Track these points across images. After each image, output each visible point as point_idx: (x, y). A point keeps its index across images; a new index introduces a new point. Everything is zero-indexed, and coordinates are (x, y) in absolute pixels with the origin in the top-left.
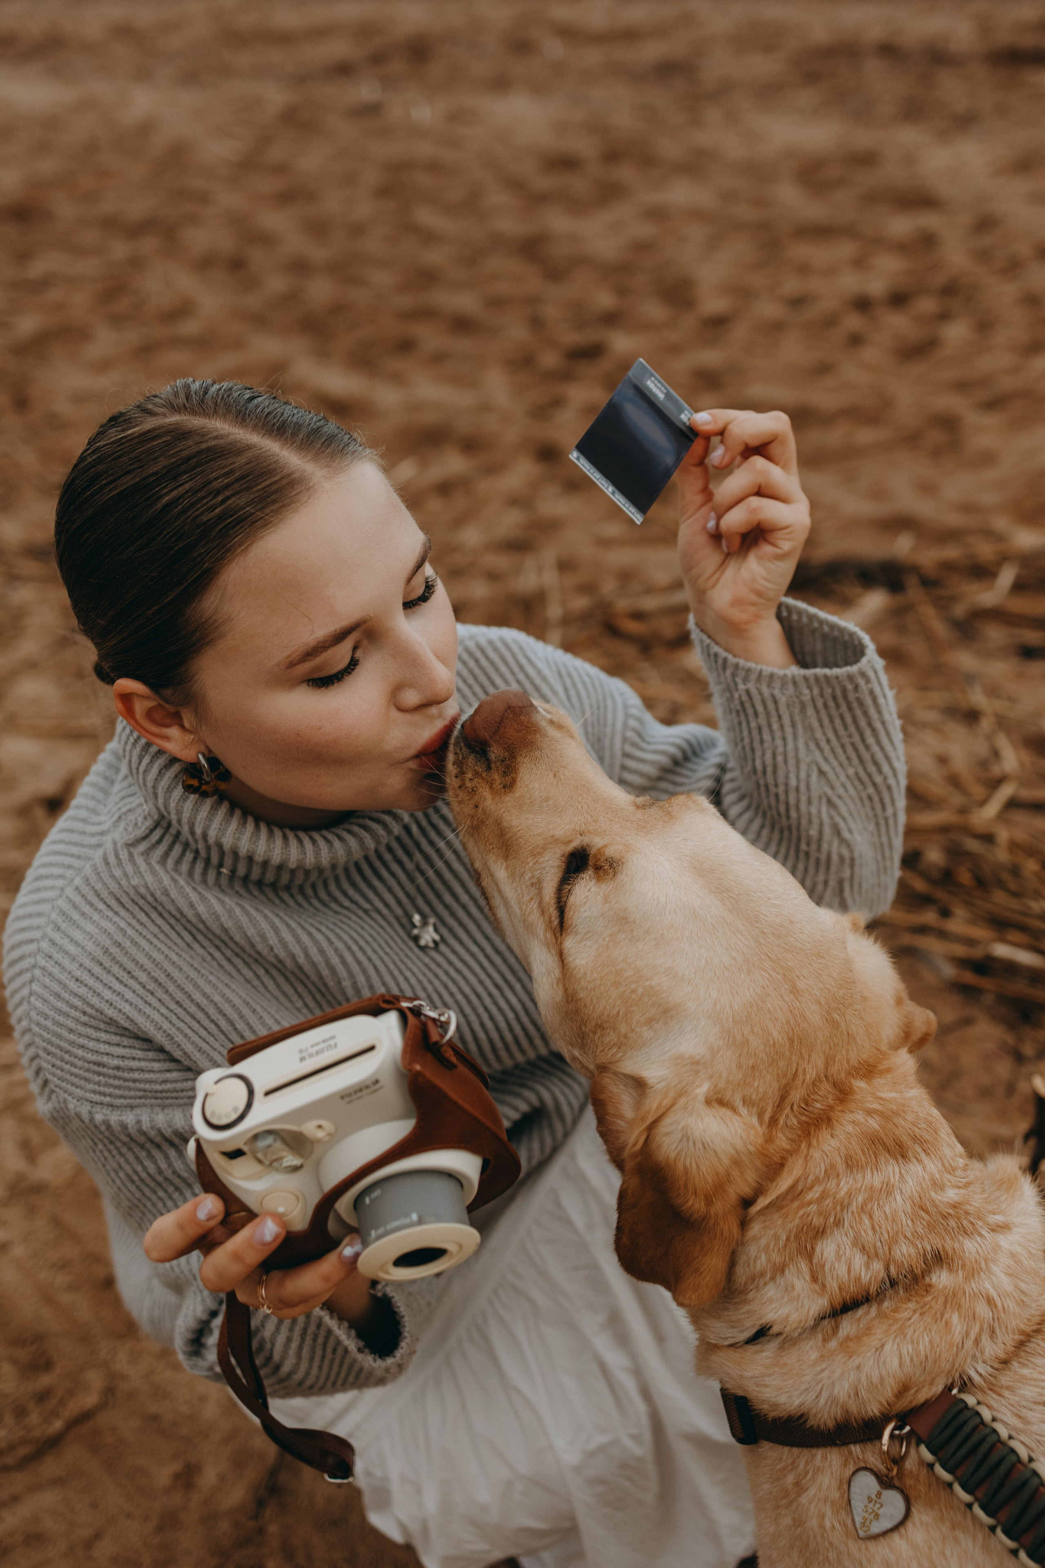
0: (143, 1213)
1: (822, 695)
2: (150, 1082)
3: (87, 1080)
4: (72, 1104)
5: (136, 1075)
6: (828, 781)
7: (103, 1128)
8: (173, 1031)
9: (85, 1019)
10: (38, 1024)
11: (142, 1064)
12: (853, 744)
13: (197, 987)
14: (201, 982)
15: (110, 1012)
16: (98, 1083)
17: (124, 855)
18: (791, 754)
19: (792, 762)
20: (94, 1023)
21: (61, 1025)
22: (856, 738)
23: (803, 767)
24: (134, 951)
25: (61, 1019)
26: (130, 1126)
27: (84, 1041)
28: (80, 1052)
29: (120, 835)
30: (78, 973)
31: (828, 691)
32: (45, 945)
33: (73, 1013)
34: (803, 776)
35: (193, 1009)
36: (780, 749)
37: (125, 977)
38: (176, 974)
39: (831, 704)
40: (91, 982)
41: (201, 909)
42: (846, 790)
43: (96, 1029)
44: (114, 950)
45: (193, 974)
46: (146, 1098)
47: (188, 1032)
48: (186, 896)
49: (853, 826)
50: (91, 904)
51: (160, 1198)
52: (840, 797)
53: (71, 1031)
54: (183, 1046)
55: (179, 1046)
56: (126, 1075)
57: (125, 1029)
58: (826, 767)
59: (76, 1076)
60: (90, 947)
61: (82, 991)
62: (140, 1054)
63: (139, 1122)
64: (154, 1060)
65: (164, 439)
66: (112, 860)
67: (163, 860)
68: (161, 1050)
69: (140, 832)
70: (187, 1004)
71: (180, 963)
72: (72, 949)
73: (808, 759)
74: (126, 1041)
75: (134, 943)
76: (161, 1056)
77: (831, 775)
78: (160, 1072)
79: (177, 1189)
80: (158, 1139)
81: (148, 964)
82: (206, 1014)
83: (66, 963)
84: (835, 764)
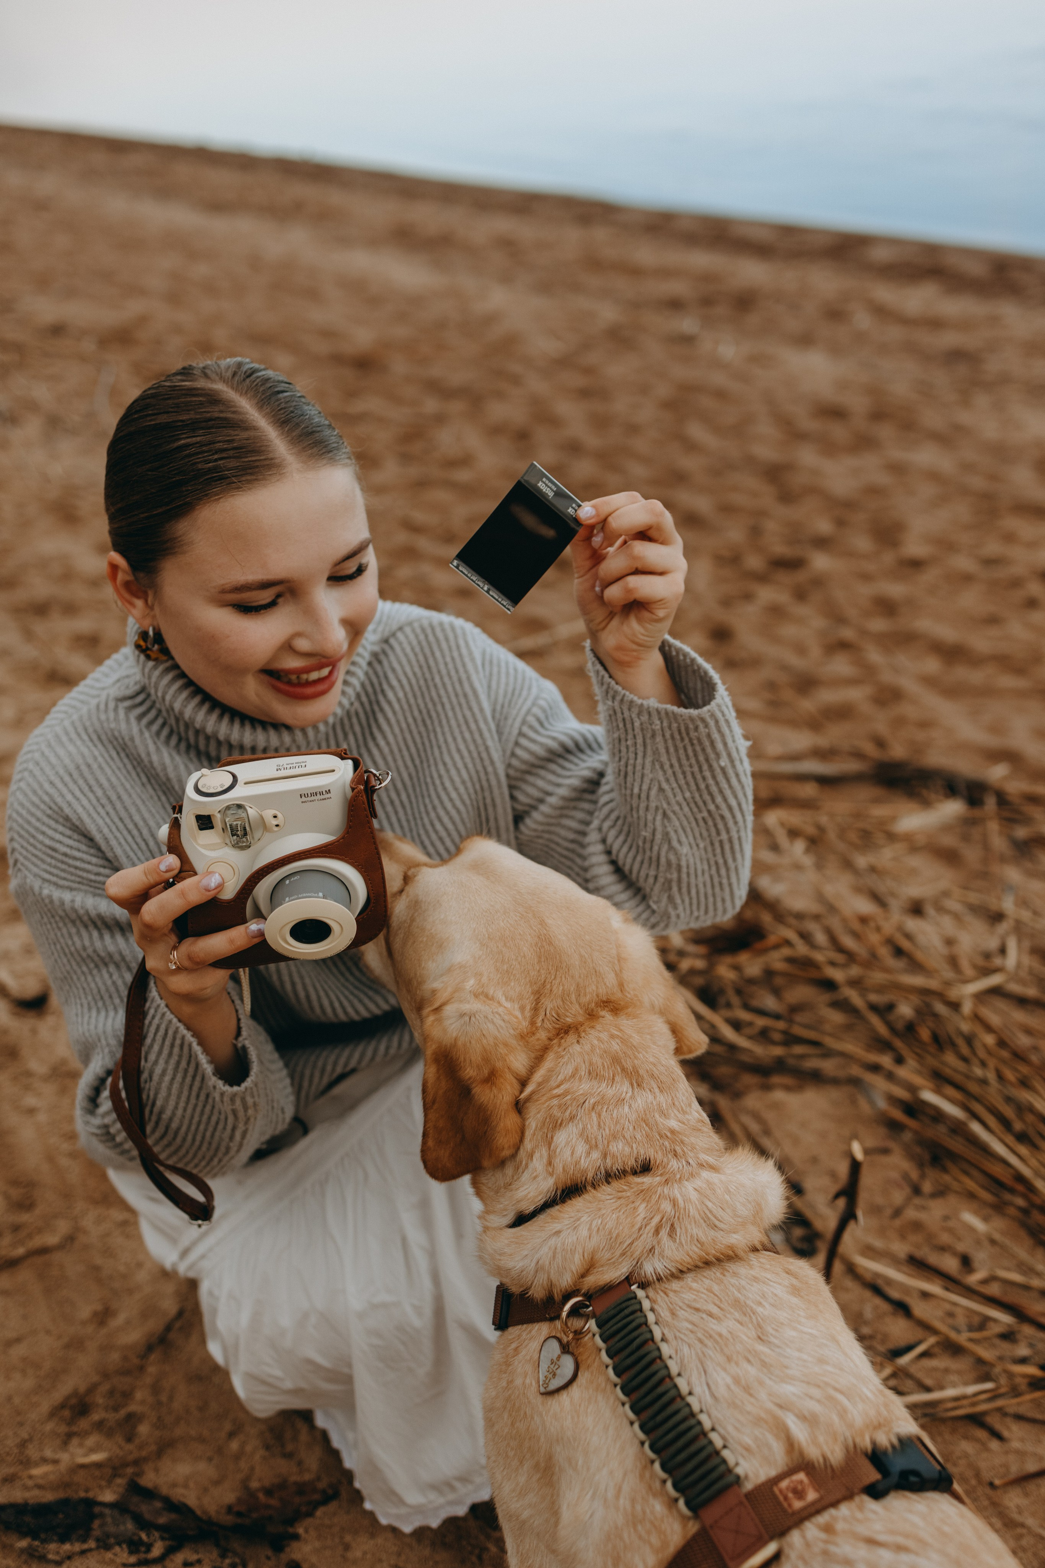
0: (70, 986)
1: (670, 727)
2: (88, 871)
3: (43, 861)
4: (30, 879)
5: (78, 864)
6: (666, 798)
7: (47, 901)
8: (110, 836)
9: (49, 812)
10: (18, 813)
11: (85, 856)
12: (693, 773)
13: (139, 810)
14: (142, 808)
15: (67, 811)
16: (50, 865)
17: (112, 705)
18: (639, 768)
19: (638, 775)
20: (55, 816)
21: (33, 815)
22: (696, 769)
23: (647, 781)
24: (98, 773)
25: (33, 810)
26: (66, 903)
27: (44, 829)
28: (41, 837)
29: (114, 692)
30: (53, 778)
31: (675, 725)
32: (37, 755)
33: (42, 806)
34: (645, 787)
35: (131, 826)
36: (631, 762)
37: (86, 789)
38: (125, 797)
39: (677, 737)
40: (60, 785)
41: (155, 758)
42: (681, 809)
43: (57, 822)
44: (84, 768)
45: (139, 802)
46: (82, 883)
47: (122, 841)
48: (146, 746)
49: (683, 839)
50: (79, 735)
51: (83, 973)
52: (674, 812)
53: (38, 820)
54: (115, 850)
55: (112, 849)
56: (71, 862)
57: (77, 827)
58: (665, 786)
59: (36, 856)
60: (67, 761)
61: (52, 791)
62: (84, 848)
63: (73, 901)
64: (92, 855)
65: (201, 399)
66: (102, 707)
67: (140, 718)
68: (99, 849)
69: (129, 692)
70: (127, 821)
71: (132, 791)
72: (53, 760)
73: (651, 776)
74: (76, 836)
75: (100, 767)
76: (100, 854)
77: (670, 794)
78: (96, 865)
79: (97, 966)
80: (85, 918)
81: (106, 784)
82: (141, 834)
83: (47, 769)
84: (675, 785)
